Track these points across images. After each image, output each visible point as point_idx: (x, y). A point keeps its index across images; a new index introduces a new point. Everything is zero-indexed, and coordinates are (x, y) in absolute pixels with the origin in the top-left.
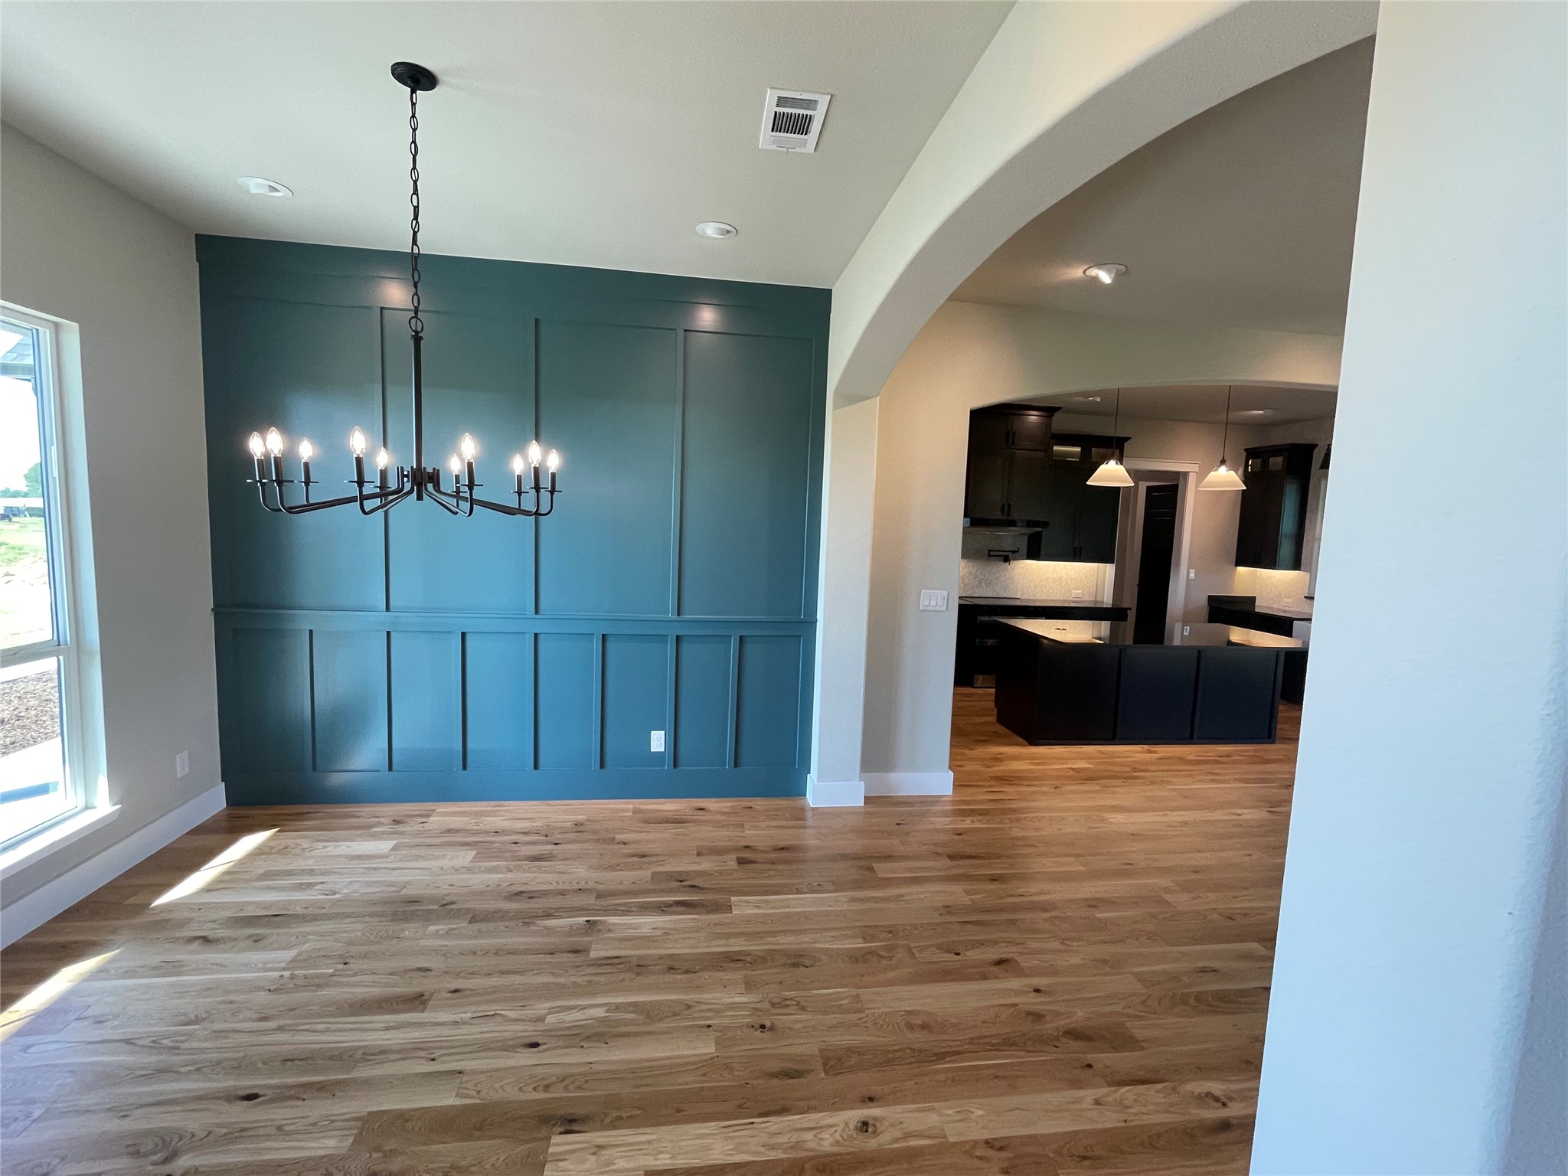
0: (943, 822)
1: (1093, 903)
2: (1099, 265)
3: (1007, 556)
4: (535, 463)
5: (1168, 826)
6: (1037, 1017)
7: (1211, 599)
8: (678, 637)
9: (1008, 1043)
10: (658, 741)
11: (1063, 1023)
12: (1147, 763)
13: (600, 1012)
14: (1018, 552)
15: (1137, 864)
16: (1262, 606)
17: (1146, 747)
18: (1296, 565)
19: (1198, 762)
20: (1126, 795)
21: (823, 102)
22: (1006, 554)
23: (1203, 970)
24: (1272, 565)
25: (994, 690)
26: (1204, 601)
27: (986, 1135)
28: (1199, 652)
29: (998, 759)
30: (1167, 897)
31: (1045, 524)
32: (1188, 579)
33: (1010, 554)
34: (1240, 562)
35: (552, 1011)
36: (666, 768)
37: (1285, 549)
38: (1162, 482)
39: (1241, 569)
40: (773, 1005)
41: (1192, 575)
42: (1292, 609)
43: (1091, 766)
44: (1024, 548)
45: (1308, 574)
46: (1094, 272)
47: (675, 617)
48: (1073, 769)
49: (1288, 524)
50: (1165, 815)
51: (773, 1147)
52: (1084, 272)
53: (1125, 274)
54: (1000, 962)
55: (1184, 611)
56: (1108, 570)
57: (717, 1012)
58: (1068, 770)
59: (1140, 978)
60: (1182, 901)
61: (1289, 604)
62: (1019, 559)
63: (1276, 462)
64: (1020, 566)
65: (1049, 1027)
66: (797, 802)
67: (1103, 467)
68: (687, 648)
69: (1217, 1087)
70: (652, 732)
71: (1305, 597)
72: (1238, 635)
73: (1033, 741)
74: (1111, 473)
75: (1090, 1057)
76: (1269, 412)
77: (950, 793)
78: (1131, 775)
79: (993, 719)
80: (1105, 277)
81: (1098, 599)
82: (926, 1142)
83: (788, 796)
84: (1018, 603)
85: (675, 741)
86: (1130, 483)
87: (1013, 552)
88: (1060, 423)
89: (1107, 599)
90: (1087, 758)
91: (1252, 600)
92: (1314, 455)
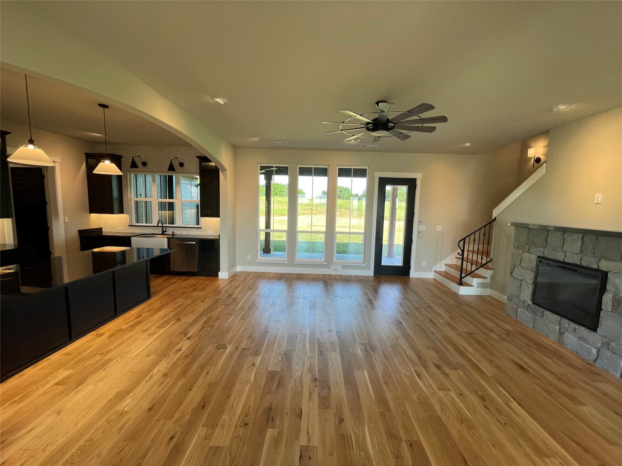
5: (160, 385)
7: (80, 232)
15: (175, 434)
16: (105, 231)
17: (94, 333)
18: (121, 211)
24: (111, 212)
26: (76, 233)
32: (65, 223)
34: (92, 211)
37: (116, 206)
39: (92, 215)
42: (123, 231)
43: (69, 372)
45: (128, 215)
48: (57, 384)
49: (115, 194)
50: (151, 377)
55: (66, 240)
58: (55, 387)
61: (121, 229)
71: (128, 226)
91: (101, 229)
92: (122, 161)
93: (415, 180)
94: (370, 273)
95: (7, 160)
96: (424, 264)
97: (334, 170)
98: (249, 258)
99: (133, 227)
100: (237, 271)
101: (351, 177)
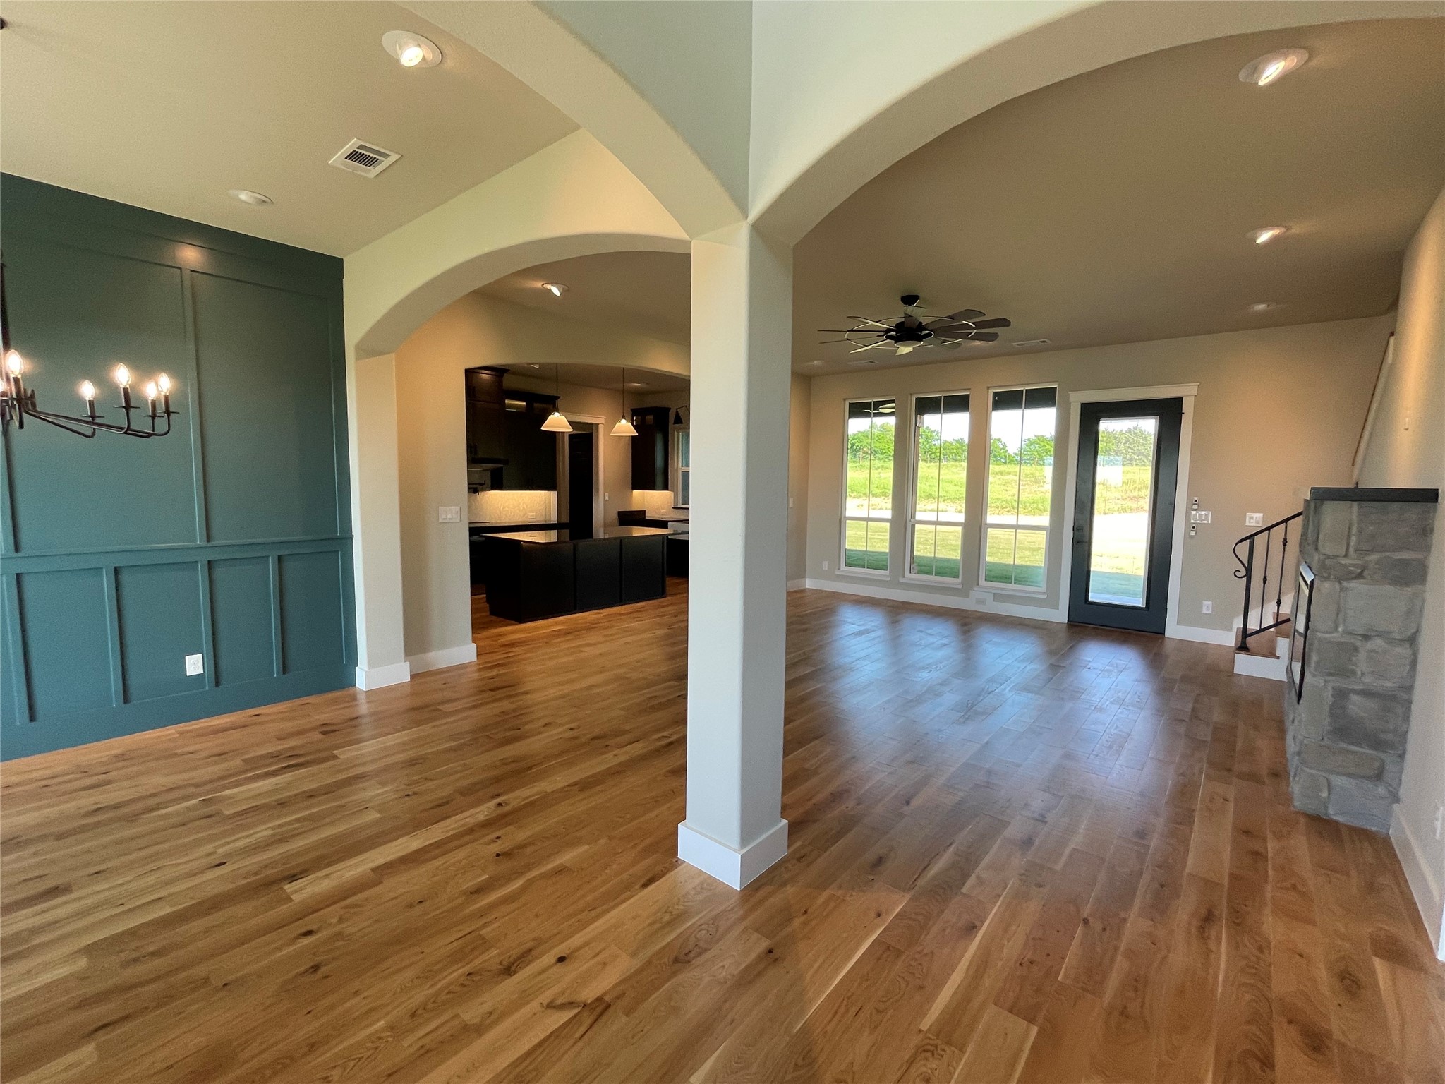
0: (476, 676)
1: (590, 688)
2: (552, 284)
3: (476, 488)
4: (165, 390)
6: (575, 738)
7: (619, 512)
8: (209, 562)
9: (563, 752)
10: (194, 665)
11: (589, 736)
12: (599, 619)
13: (269, 832)
14: (485, 484)
15: (607, 666)
16: (649, 516)
18: (666, 488)
19: (627, 614)
20: (593, 638)
21: (394, 157)
22: (475, 486)
23: (651, 698)
24: (653, 489)
25: (485, 595)
26: (616, 516)
27: (566, 784)
28: (621, 540)
29: (501, 635)
30: (628, 676)
31: (506, 462)
33: (479, 487)
34: (634, 488)
35: (219, 847)
36: (207, 688)
37: (659, 479)
38: (581, 431)
39: (635, 492)
40: (408, 785)
41: (607, 498)
44: (489, 482)
45: (672, 493)
46: (548, 286)
47: (205, 544)
49: (659, 461)
51: (448, 831)
52: (543, 285)
53: (568, 290)
54: (546, 725)
55: (604, 523)
56: (551, 496)
57: (370, 801)
59: (622, 709)
60: (635, 675)
61: (664, 513)
62: (486, 490)
63: (650, 418)
64: (488, 495)
65: (583, 740)
66: (351, 690)
67: (551, 418)
68: (219, 572)
69: (665, 734)
70: (187, 657)
71: (673, 508)
72: (638, 531)
73: (521, 621)
74: (557, 422)
75: (607, 743)
76: (644, 386)
77: (475, 659)
78: (590, 627)
79: (488, 613)
80: (556, 291)
81: (548, 519)
82: (536, 797)
83: (344, 688)
84: (488, 525)
85: (215, 662)
86: (569, 428)
87: (481, 484)
88: (509, 382)
89: (553, 519)
90: (563, 623)
91: (644, 512)
92: (670, 415)
93: (1178, 402)
94: (1061, 615)
95: (542, 429)
96: (1207, 607)
97: (982, 396)
98: (825, 565)
99: (678, 510)
100: (807, 587)
101: (1021, 407)
